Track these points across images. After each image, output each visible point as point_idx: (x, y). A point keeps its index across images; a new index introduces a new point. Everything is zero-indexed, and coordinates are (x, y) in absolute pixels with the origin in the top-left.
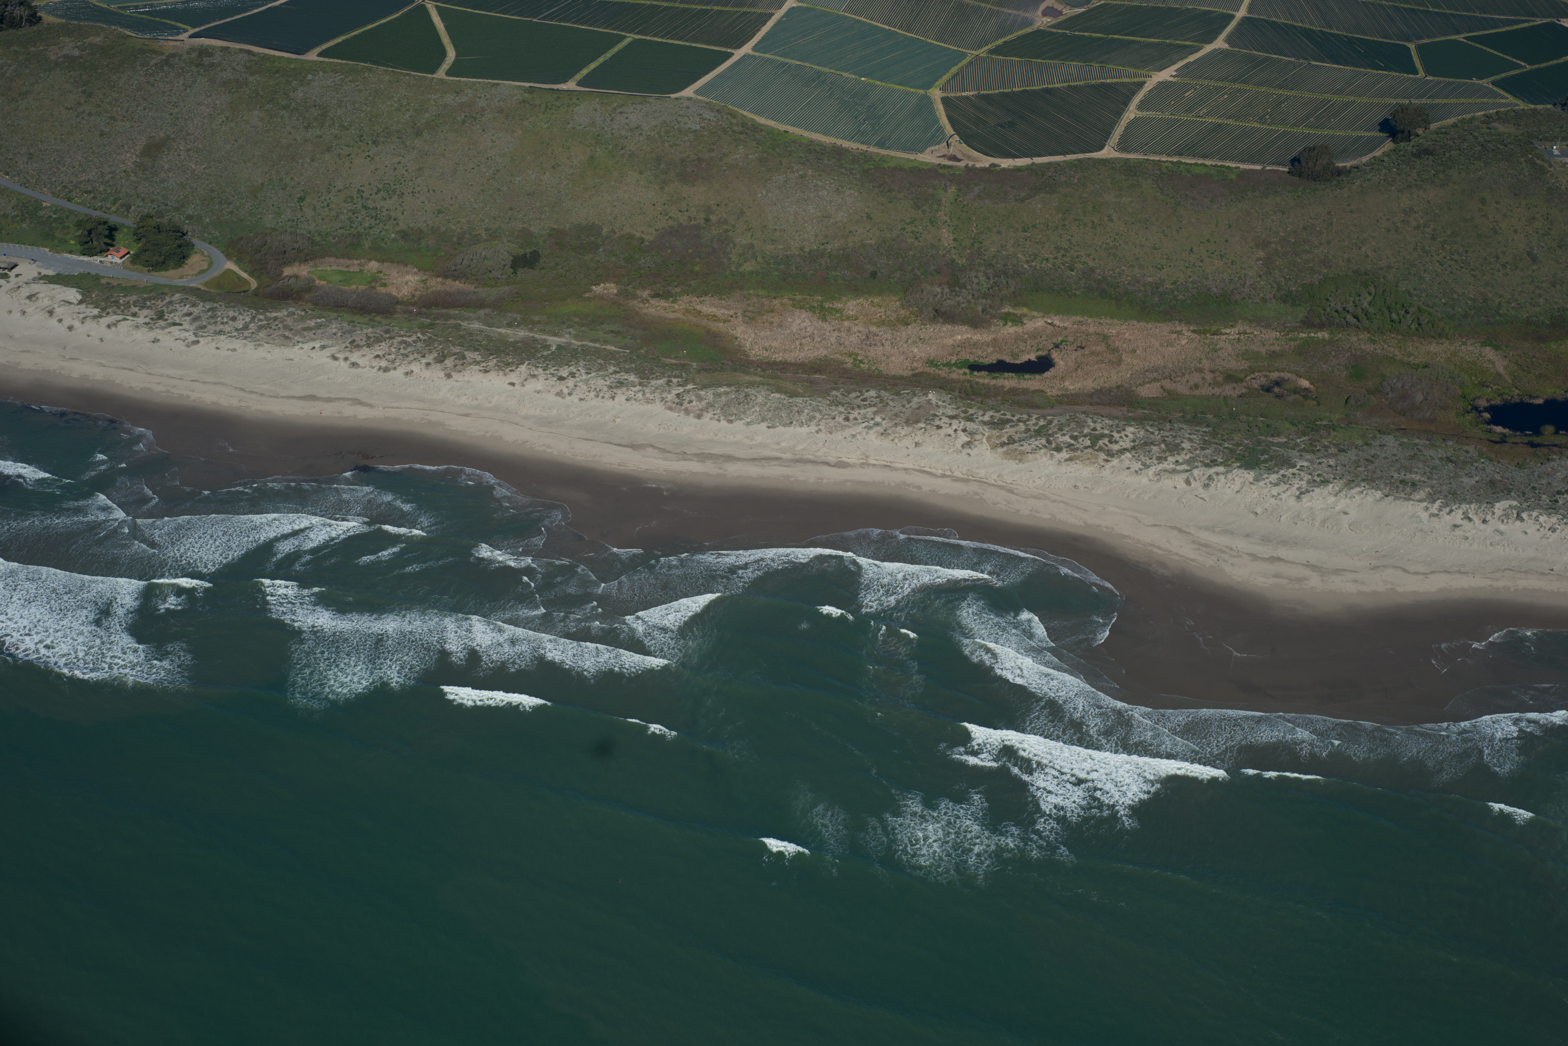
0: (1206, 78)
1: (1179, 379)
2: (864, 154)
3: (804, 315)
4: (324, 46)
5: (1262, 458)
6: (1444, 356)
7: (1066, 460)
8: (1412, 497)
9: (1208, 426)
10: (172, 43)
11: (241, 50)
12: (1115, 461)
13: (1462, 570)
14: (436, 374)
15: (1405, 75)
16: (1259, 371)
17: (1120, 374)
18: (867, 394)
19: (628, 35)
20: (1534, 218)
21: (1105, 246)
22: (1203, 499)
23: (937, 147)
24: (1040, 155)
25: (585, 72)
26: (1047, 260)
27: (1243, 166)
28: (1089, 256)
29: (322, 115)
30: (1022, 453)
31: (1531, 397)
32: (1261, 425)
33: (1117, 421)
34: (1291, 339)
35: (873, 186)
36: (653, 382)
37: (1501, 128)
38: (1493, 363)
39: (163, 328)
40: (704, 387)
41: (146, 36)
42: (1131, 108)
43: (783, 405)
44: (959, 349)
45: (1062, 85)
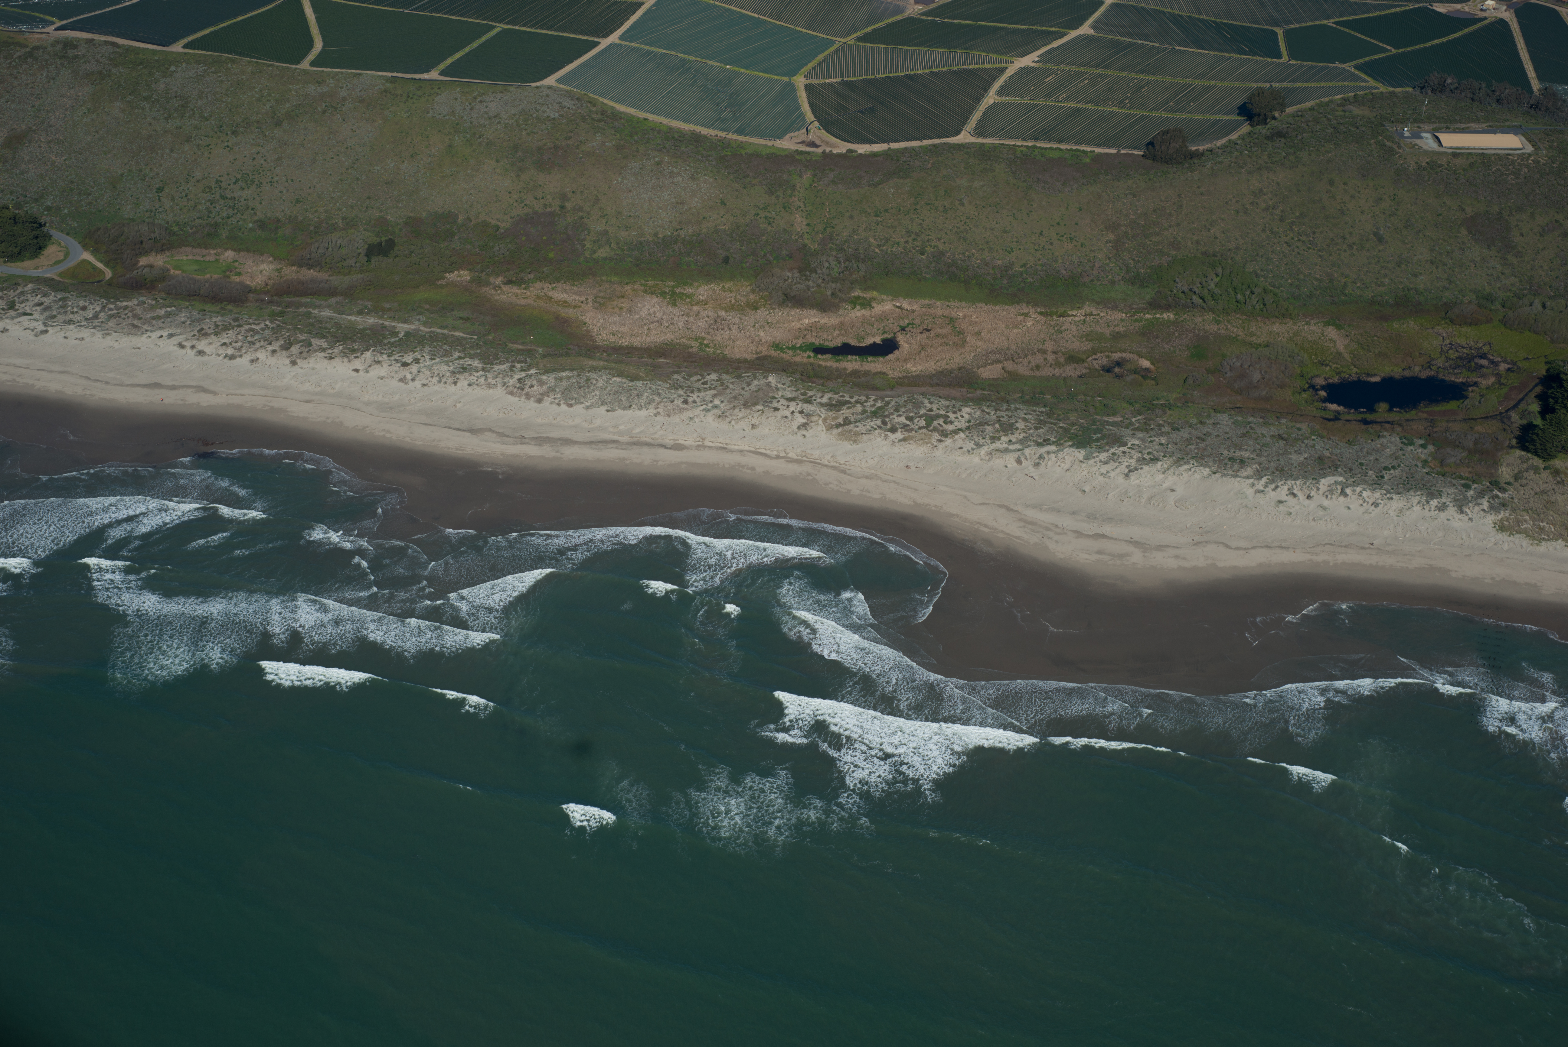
0: (1068, 64)
1: (1021, 360)
2: (722, 140)
3: (655, 300)
4: (190, 38)
5: (1095, 437)
6: (1286, 335)
7: (900, 441)
8: (1240, 474)
9: (1045, 406)
10: (37, 36)
11: (105, 42)
12: (948, 441)
13: (1283, 545)
14: (282, 361)
15: (1269, 60)
16: (1101, 352)
17: (963, 356)
18: (708, 377)
19: (497, 25)
20: (1381, 199)
21: (956, 229)
22: (1032, 477)
23: (796, 133)
24: (897, 141)
25: (449, 61)
26: (898, 244)
27: (1098, 150)
28: (939, 239)
29: (183, 106)
30: (857, 434)
31: (1368, 375)
32: (1098, 405)
33: (954, 402)
34: (1136, 321)
35: (728, 173)
36: (496, 368)
37: (1356, 111)
38: (1334, 342)
39: (12, 318)
40: (547, 372)
41: (11, 29)
42: (991, 94)
43: (623, 389)
44: (805, 332)
45: (925, 71)
